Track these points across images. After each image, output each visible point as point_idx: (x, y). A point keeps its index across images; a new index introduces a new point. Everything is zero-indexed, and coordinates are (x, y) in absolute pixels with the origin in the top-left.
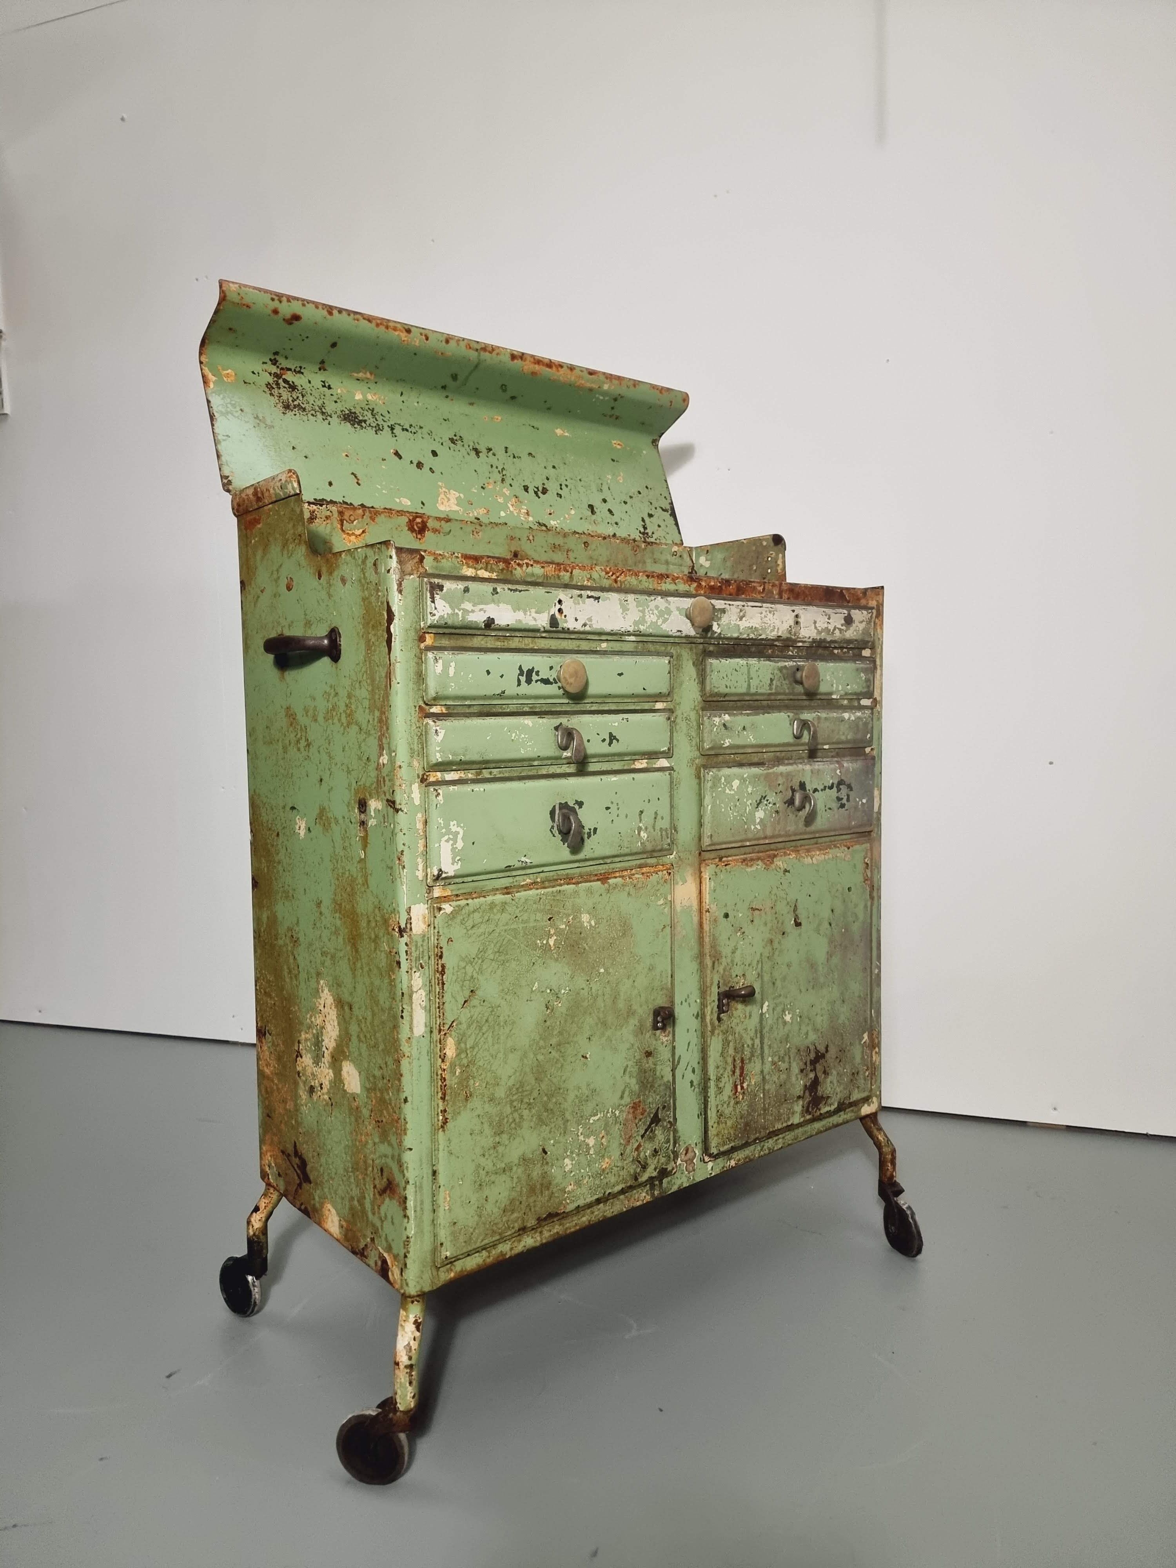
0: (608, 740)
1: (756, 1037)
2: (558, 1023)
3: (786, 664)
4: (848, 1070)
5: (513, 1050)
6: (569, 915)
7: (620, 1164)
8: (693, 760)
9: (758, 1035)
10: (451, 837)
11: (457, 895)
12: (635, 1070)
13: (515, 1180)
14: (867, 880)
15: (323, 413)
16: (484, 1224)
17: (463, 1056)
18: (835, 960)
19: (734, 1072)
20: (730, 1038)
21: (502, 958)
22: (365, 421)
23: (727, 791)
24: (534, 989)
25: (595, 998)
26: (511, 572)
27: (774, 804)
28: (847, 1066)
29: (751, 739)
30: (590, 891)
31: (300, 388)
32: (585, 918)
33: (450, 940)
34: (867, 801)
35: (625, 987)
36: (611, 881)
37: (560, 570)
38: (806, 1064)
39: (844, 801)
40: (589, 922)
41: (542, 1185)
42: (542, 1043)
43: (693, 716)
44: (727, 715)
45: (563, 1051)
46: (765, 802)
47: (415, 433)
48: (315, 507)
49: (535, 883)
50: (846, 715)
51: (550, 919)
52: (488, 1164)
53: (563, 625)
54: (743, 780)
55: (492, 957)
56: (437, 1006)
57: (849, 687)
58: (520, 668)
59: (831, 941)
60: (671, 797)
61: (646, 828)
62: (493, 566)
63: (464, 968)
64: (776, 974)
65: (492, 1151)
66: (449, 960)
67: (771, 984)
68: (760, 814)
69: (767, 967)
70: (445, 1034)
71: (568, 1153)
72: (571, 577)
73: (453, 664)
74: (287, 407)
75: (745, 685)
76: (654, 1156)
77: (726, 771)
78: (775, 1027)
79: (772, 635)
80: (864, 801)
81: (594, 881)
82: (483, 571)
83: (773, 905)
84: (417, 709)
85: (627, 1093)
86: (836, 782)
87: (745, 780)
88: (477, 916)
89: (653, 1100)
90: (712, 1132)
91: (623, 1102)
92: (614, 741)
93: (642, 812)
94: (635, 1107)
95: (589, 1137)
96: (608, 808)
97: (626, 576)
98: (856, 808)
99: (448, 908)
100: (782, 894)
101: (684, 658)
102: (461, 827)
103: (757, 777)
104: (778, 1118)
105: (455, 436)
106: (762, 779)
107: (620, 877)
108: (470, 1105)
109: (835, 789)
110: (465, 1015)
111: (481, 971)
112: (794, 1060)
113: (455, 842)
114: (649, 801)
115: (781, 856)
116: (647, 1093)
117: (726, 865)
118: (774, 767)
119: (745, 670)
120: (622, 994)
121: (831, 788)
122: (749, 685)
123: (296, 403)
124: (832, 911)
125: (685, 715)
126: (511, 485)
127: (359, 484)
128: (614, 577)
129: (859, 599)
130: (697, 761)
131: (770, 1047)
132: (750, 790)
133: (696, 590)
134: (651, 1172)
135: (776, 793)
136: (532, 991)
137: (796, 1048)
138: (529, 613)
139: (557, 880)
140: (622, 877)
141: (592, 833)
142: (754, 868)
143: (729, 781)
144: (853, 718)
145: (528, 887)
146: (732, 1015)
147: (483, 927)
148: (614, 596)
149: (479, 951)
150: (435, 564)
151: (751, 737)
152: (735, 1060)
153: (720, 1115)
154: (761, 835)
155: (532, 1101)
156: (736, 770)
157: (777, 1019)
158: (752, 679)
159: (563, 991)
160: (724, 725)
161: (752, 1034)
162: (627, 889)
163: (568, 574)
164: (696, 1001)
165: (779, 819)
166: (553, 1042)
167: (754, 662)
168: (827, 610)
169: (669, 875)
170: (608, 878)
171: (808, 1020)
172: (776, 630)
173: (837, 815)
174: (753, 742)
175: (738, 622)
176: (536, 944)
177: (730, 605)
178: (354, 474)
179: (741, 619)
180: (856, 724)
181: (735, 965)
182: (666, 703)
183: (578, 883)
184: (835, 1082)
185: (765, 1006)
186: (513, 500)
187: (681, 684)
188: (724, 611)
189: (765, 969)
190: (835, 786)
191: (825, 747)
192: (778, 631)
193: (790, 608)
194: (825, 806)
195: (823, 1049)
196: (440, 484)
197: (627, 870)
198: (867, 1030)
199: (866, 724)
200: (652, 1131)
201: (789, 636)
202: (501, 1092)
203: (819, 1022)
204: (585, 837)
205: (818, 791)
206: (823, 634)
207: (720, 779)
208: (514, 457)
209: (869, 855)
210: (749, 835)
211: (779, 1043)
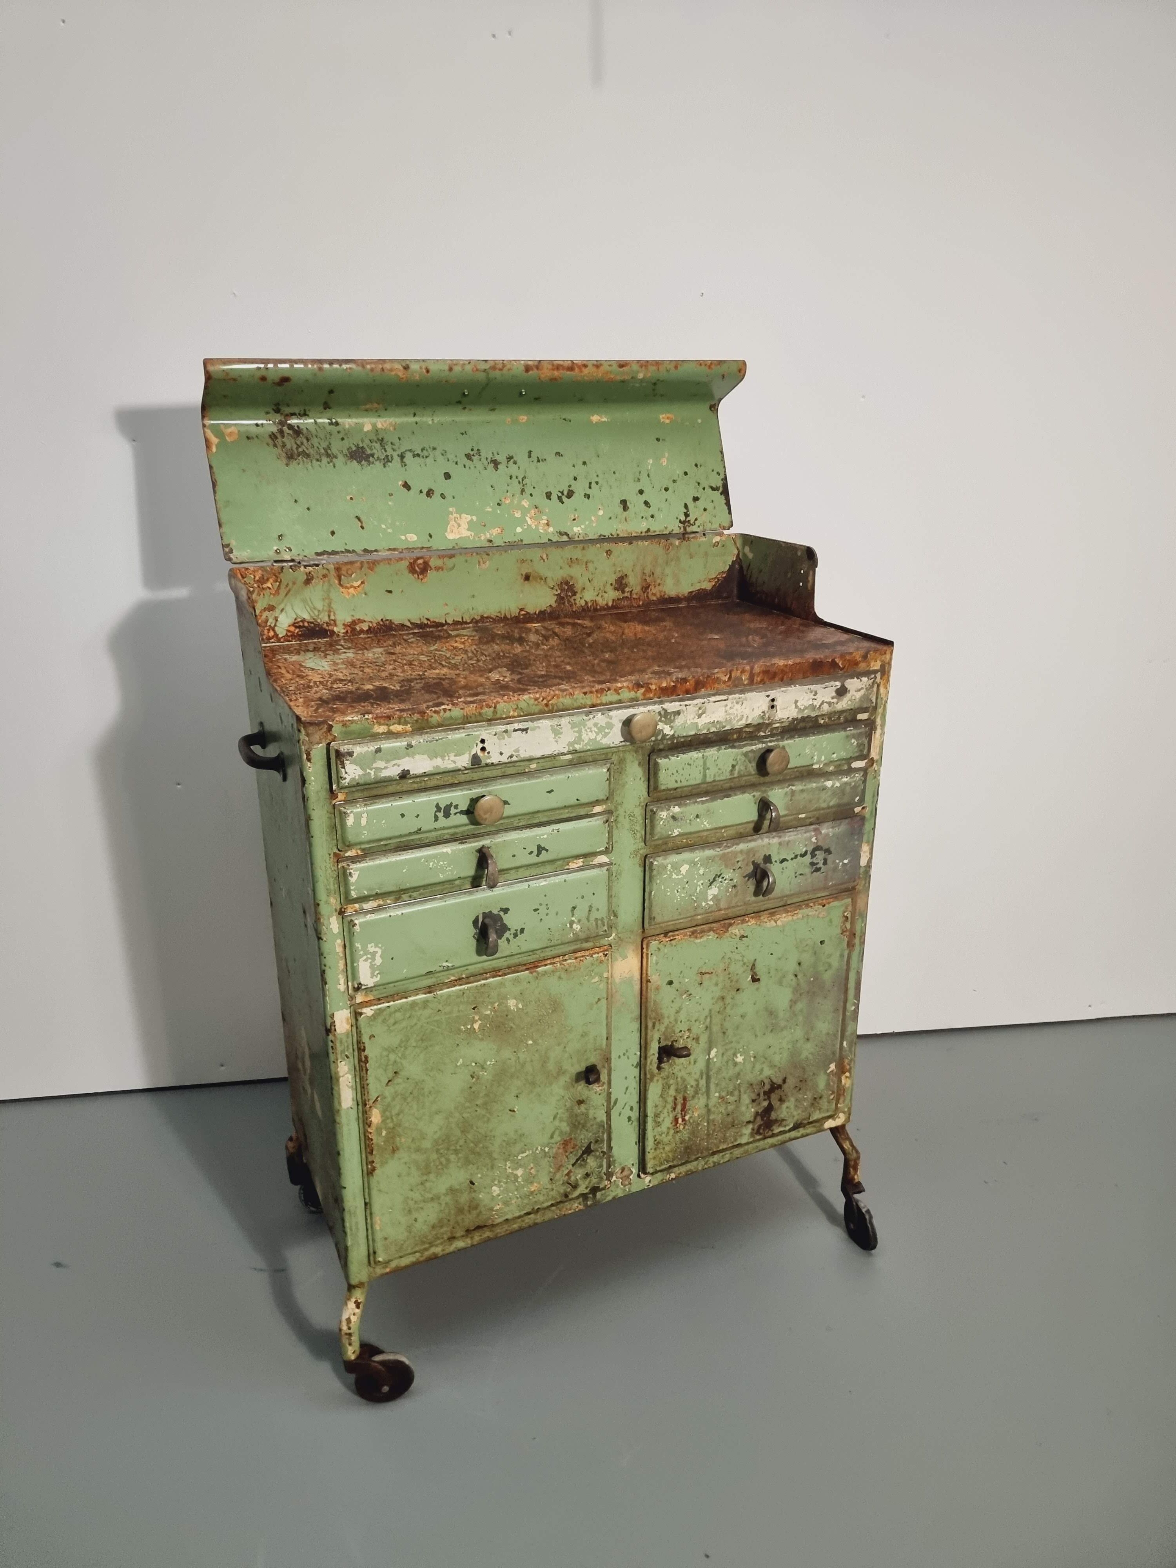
0: (536, 852)
1: (702, 1079)
2: (484, 1088)
3: (753, 747)
4: (809, 1095)
5: (438, 1112)
6: (495, 1003)
7: (549, 1186)
8: (636, 852)
9: (704, 1077)
10: (369, 956)
11: (379, 999)
12: (566, 1116)
13: (443, 1205)
14: (847, 931)
15: (328, 455)
16: (415, 1237)
17: (389, 1121)
18: (799, 1006)
20: (672, 1082)
21: (425, 1044)
22: (372, 455)
23: (674, 876)
24: (458, 1064)
25: (523, 1065)
26: (427, 720)
27: (731, 880)
28: (808, 1093)
29: (706, 824)
30: (517, 981)
31: (305, 431)
32: (512, 1003)
33: (372, 1036)
34: (849, 862)
35: (555, 1053)
36: (540, 969)
37: (481, 708)
38: (759, 1095)
39: (821, 865)
40: (517, 1006)
41: (469, 1207)
42: (468, 1104)
43: (639, 812)
44: (677, 807)
45: (489, 1108)
46: (720, 880)
47: (426, 457)
48: (311, 569)
49: (460, 979)
50: (829, 784)
51: (474, 1008)
52: (416, 1196)
53: (485, 759)
54: (693, 864)
55: (414, 1044)
56: (362, 1086)
57: (834, 756)
58: (437, 806)
59: (796, 990)
60: (610, 889)
61: (579, 921)
62: (407, 719)
63: (387, 1056)
64: (727, 1025)
65: (420, 1187)
66: (371, 1051)
67: (721, 1034)
68: (714, 891)
69: (717, 1019)
70: (371, 1107)
71: (496, 1183)
72: (495, 712)
73: (365, 815)
74: (290, 457)
75: (701, 776)
76: (585, 1178)
77: (674, 858)
78: (723, 1069)
80: (846, 861)
81: (522, 971)
82: (396, 725)
83: (726, 967)
84: (332, 856)
85: (557, 1133)
86: (810, 849)
87: (695, 864)
88: (398, 1015)
89: (584, 1137)
90: (649, 1156)
91: (553, 1141)
92: (543, 851)
93: (574, 908)
94: (565, 1143)
95: (517, 1169)
96: (535, 910)
97: (558, 698)
98: (835, 869)
99: (368, 1011)
100: (738, 957)
101: (628, 761)
102: (379, 947)
103: (712, 859)
104: (725, 1139)
105: (472, 450)
106: (717, 859)
107: (550, 964)
108: (397, 1155)
109: (809, 856)
110: (389, 1092)
111: (404, 1057)
112: (745, 1093)
113: (373, 959)
114: (583, 897)
115: (738, 924)
116: (579, 1132)
117: (671, 940)
118: (733, 845)
119: (701, 762)
120: (552, 1059)
121: (804, 855)
122: (705, 776)
123: (300, 450)
124: (799, 964)
125: (628, 813)
126: (531, 495)
127: (362, 527)
128: (545, 702)
129: (856, 664)
130: (641, 852)
131: (717, 1085)
132: (701, 872)
133: (644, 694)
134: (582, 1189)
135: (734, 870)
136: (457, 1066)
137: (748, 1083)
138: (447, 758)
139: (482, 974)
140: (553, 964)
141: (519, 933)
142: (704, 939)
143: (676, 867)
144: (838, 784)
145: (452, 984)
146: (675, 1063)
147: (404, 1024)
148: (545, 724)
149: (401, 1041)
150: (344, 729)
151: (705, 823)
152: (676, 1099)
153: (657, 1143)
154: (714, 908)
155: (458, 1147)
156: (686, 855)
157: (727, 1062)
158: (708, 769)
159: (489, 1063)
160: (674, 818)
161: (697, 1076)
162: (557, 974)
163: (492, 709)
164: (635, 1054)
165: (737, 892)
166: (479, 1102)
167: (712, 752)
168: (813, 687)
169: (606, 955)
170: (537, 967)
171: (763, 1059)
172: (744, 719)
173: (810, 880)
174: (708, 827)
175: (696, 720)
176: (460, 1030)
177: (686, 705)
178: (358, 518)
179: (700, 716)
180: (842, 790)
181: (679, 1022)
182: (604, 807)
183: (505, 975)
184: (792, 1107)
185: (713, 1053)
186: (533, 511)
187: (624, 786)
188: (678, 713)
189: (714, 1022)
190: (809, 853)
191: (800, 816)
192: (747, 720)
193: (764, 694)
194: (796, 873)
195: (780, 1082)
196: (451, 509)
197: (559, 956)
198: (835, 1061)
199: (855, 788)
200: (583, 1160)
201: (761, 721)
202: (427, 1144)
203: (777, 1059)
204: (511, 937)
205: (788, 860)
206: (806, 711)
207: (666, 867)
208: (538, 461)
209: (850, 908)
210: (700, 911)
211: (728, 1081)
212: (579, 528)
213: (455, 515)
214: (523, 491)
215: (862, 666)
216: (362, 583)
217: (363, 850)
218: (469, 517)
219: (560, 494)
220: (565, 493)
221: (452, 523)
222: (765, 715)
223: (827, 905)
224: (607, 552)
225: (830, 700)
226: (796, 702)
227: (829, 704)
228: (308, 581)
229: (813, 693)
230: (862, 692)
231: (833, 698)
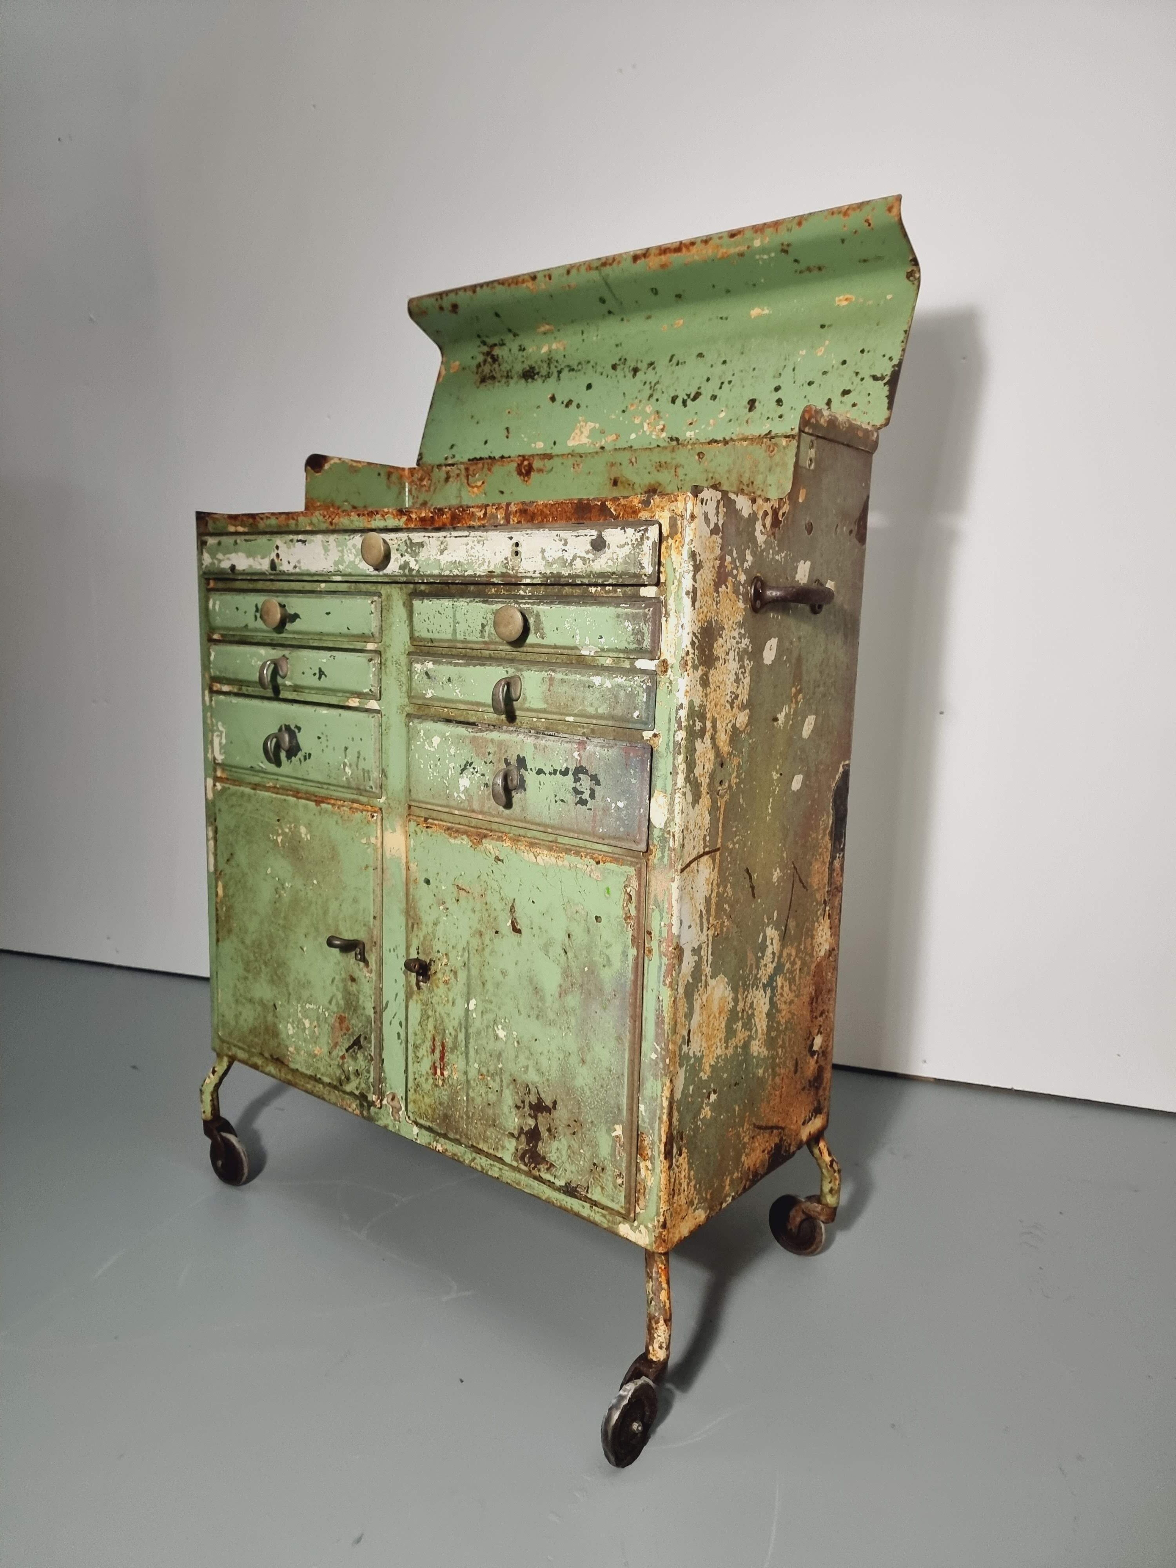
0: (318, 675)
1: (460, 1031)
2: (284, 909)
4: (588, 1154)
5: (255, 913)
6: (292, 823)
7: (328, 1060)
8: (402, 707)
9: (463, 1030)
10: (219, 733)
12: (341, 986)
13: (257, 1014)
14: (629, 917)
15: (507, 377)
16: (240, 1031)
17: (227, 899)
18: (571, 1001)
19: (433, 1051)
20: (430, 1013)
21: (248, 837)
22: (538, 373)
23: (427, 747)
24: (268, 872)
25: (310, 904)
27: (483, 775)
28: (587, 1149)
29: (458, 693)
30: (306, 807)
32: (303, 830)
34: (626, 806)
35: (333, 906)
36: (323, 805)
38: (523, 1102)
39: (586, 796)
40: (306, 835)
41: (274, 1031)
42: (273, 918)
43: (403, 660)
44: (431, 663)
45: (287, 934)
46: (472, 770)
48: (449, 468)
49: (275, 787)
50: (597, 680)
51: (278, 820)
53: (279, 568)
54: (444, 739)
55: (243, 834)
56: (215, 855)
57: (603, 640)
58: (256, 606)
59: (567, 973)
60: (380, 742)
61: (350, 765)
62: (245, 522)
63: (228, 835)
64: (485, 974)
65: (243, 981)
66: (219, 824)
67: (477, 982)
68: (464, 782)
69: (474, 961)
70: (218, 878)
71: (291, 1021)
73: (218, 602)
75: (450, 630)
76: (356, 1075)
77: (429, 725)
78: (483, 1034)
79: (481, 571)
80: (620, 804)
81: (312, 801)
82: (240, 527)
83: (482, 893)
84: (206, 635)
85: (334, 1002)
86: (572, 768)
87: (447, 739)
89: (357, 1025)
90: (410, 1096)
91: (331, 1007)
92: (323, 676)
93: (346, 748)
94: (341, 1019)
95: (305, 1018)
96: (319, 737)
98: (606, 810)
99: (219, 786)
100: (494, 885)
101: (393, 597)
102: (224, 728)
103: (462, 738)
104: (486, 1139)
105: (620, 360)
106: (467, 741)
107: (330, 804)
109: (570, 776)
110: (228, 870)
111: (236, 841)
112: (508, 1088)
113: (221, 738)
114: (353, 739)
115: (492, 838)
116: (351, 1013)
117: (427, 827)
118: (487, 730)
119: (450, 613)
120: (331, 911)
121: (565, 773)
122: (455, 631)
123: (491, 375)
124: (569, 936)
125: (395, 658)
126: (658, 400)
127: (507, 437)
130: (407, 709)
131: (477, 1052)
132: (452, 751)
133: (406, 523)
134: (353, 1086)
135: (485, 762)
137: (511, 1075)
138: (257, 560)
139: (288, 790)
140: (333, 805)
141: (307, 757)
142: (458, 841)
143: (429, 736)
144: (608, 684)
145: (268, 789)
146: (432, 989)
148: (318, 538)
151: (457, 691)
152: (433, 1039)
154: (466, 804)
155: (267, 960)
156: (441, 726)
157: (487, 1027)
158: (458, 623)
159: (287, 885)
160: (427, 673)
161: (456, 1024)
162: (335, 817)
164: (403, 956)
165: (489, 794)
166: (281, 922)
167: (462, 603)
168: (563, 534)
169: (373, 816)
170: (323, 802)
171: (527, 1052)
172: (486, 564)
173: (573, 814)
174: (461, 697)
175: (439, 557)
176: (269, 838)
177: (429, 537)
178: (507, 429)
179: (442, 552)
180: (614, 693)
181: (437, 939)
182: (376, 645)
183: (301, 798)
184: (564, 1152)
185: (473, 1002)
186: (653, 417)
187: (391, 626)
188: (421, 545)
189: (472, 961)
190: (571, 773)
191: (568, 718)
192: (488, 566)
193: (507, 535)
194: (556, 796)
195: (548, 1102)
196: (580, 418)
197: (340, 800)
198: (621, 1122)
199: (632, 696)
200: (354, 1051)
201: (504, 570)
202: (248, 942)
203: (544, 1062)
204: (302, 759)
205: (545, 774)
206: (555, 566)
207: (419, 732)
208: (678, 364)
209: (634, 883)
210: (453, 803)
211: (488, 1055)
212: (692, 433)
213: (582, 423)
214: (651, 396)
215: (644, 515)
216: (483, 483)
217: (222, 635)
218: (593, 425)
219: (686, 397)
220: (692, 396)
221: (577, 431)
222: (508, 563)
223: (601, 864)
224: (699, 454)
225: (584, 555)
226: (543, 551)
227: (584, 559)
228: (447, 479)
229: (563, 542)
230: (627, 550)
231: (587, 552)
